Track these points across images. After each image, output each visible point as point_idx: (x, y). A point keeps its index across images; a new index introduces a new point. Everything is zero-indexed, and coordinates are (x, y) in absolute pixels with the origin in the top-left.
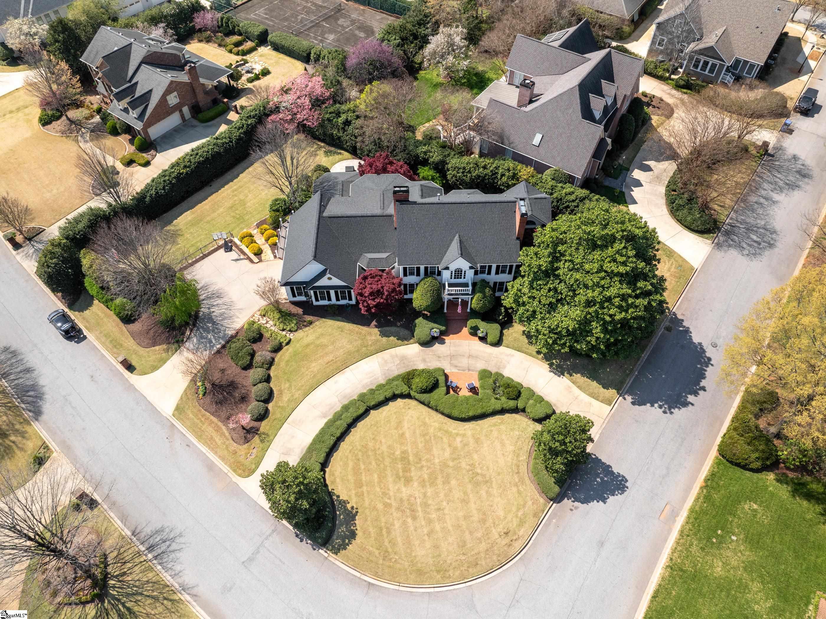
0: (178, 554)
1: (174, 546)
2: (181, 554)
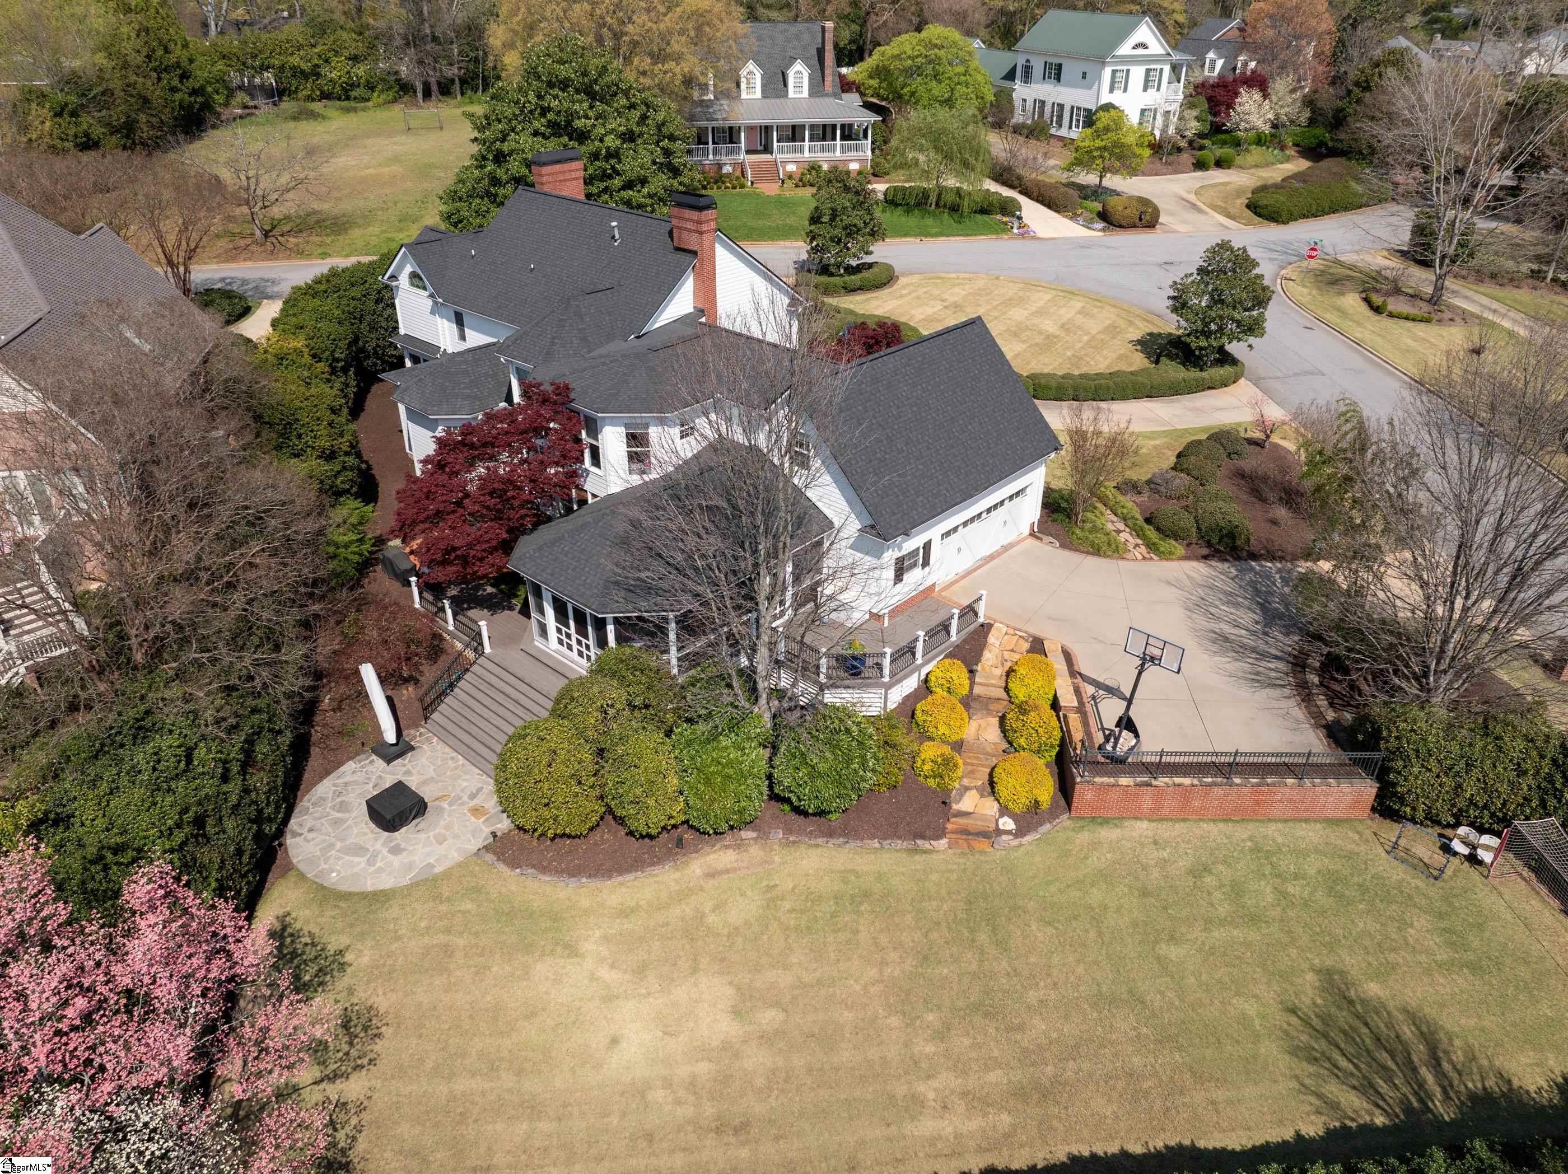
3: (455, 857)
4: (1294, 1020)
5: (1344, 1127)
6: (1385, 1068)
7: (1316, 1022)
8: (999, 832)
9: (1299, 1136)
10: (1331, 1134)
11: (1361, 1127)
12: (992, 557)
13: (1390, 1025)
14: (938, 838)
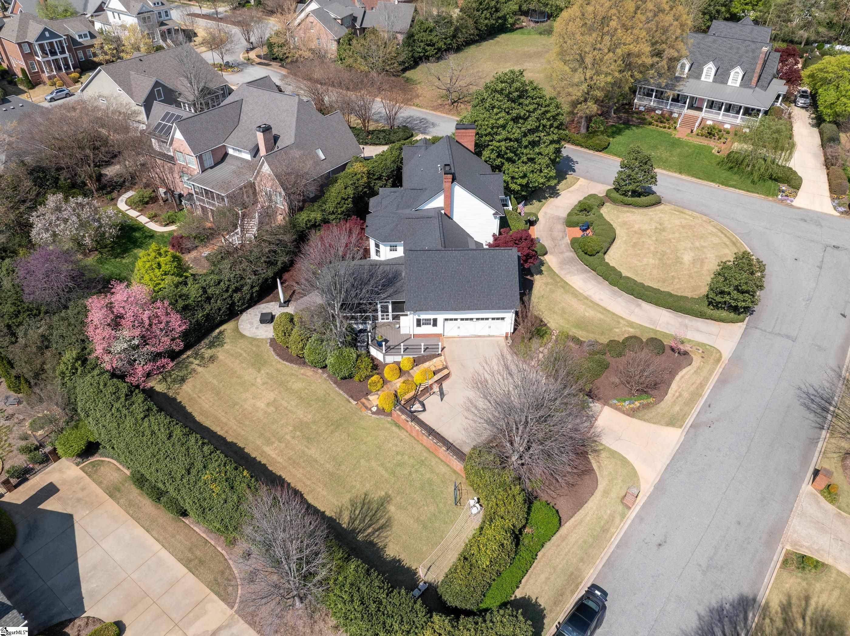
0: (817, 388)
1: (812, 391)
2: (815, 385)
3: (264, 337)
4: (363, 496)
5: (335, 520)
6: (364, 521)
7: (367, 501)
8: (370, 409)
9: (324, 512)
10: (331, 518)
11: (339, 523)
12: (479, 336)
13: (381, 516)
14: (355, 400)
